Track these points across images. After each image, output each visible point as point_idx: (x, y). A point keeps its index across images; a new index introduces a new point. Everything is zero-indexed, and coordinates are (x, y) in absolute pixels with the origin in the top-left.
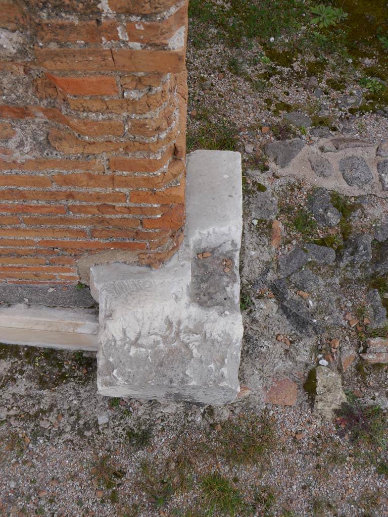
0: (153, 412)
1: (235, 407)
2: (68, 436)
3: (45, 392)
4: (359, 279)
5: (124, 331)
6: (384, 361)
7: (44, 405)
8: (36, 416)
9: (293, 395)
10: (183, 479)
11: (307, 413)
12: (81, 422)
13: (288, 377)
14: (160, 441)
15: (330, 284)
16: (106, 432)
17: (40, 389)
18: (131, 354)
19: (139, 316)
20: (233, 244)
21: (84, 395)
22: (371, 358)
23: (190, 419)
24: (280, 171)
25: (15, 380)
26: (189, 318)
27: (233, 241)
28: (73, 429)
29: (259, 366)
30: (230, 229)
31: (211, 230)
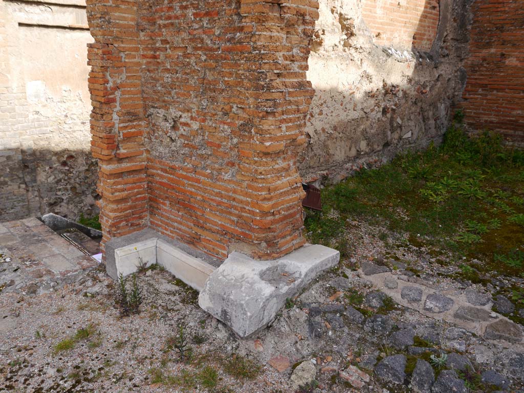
0: (213, 334)
1: (250, 355)
2: (173, 322)
3: (181, 304)
4: (373, 343)
5: (224, 271)
6: (353, 382)
7: (175, 308)
8: (170, 310)
9: (284, 366)
10: (199, 363)
11: (284, 379)
12: (182, 321)
13: (288, 358)
14: (205, 347)
15: (351, 335)
16: (188, 329)
17: (180, 302)
18: (219, 278)
19: (234, 268)
20: (300, 274)
21: (193, 312)
22: (344, 374)
23: (226, 345)
24: (363, 276)
25: (175, 295)
26: (252, 278)
27: (300, 272)
28: (177, 321)
29: (276, 341)
30: (301, 266)
31: (293, 262)
